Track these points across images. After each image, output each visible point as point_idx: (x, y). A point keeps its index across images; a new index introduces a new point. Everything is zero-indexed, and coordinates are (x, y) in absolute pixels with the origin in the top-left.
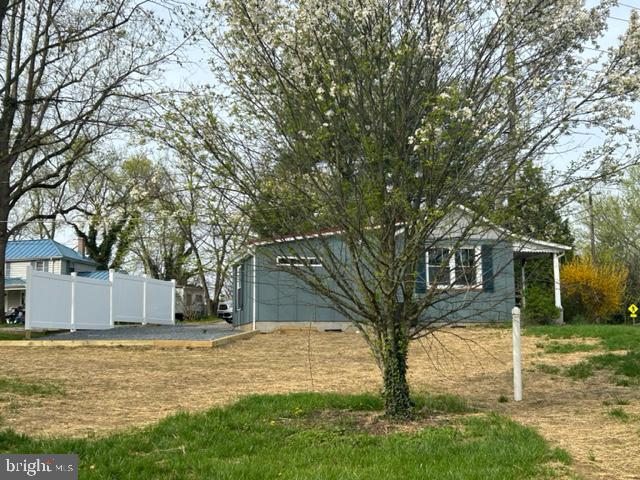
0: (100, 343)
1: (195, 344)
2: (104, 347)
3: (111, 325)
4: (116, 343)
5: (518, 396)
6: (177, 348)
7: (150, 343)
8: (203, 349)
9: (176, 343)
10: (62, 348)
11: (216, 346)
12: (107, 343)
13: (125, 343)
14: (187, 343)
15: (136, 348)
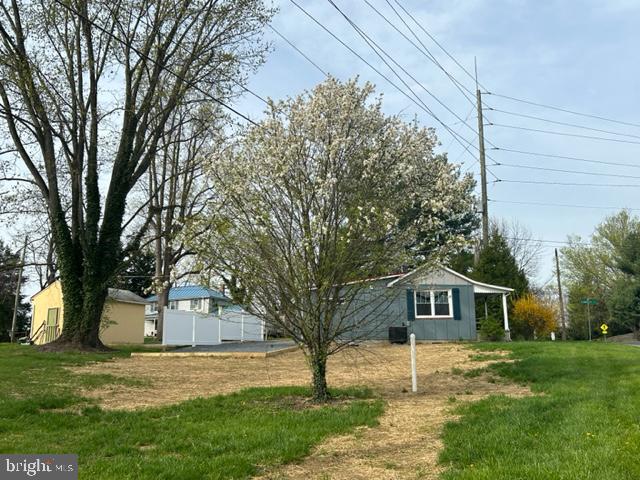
0: (200, 354)
1: (255, 355)
2: (202, 357)
3: (220, 342)
4: (210, 354)
5: (415, 389)
6: (245, 357)
7: (229, 354)
8: (260, 358)
9: (245, 354)
10: (178, 357)
11: (268, 356)
12: (205, 354)
13: (214, 354)
14: (251, 354)
15: (221, 357)
